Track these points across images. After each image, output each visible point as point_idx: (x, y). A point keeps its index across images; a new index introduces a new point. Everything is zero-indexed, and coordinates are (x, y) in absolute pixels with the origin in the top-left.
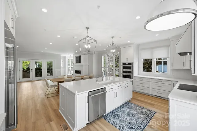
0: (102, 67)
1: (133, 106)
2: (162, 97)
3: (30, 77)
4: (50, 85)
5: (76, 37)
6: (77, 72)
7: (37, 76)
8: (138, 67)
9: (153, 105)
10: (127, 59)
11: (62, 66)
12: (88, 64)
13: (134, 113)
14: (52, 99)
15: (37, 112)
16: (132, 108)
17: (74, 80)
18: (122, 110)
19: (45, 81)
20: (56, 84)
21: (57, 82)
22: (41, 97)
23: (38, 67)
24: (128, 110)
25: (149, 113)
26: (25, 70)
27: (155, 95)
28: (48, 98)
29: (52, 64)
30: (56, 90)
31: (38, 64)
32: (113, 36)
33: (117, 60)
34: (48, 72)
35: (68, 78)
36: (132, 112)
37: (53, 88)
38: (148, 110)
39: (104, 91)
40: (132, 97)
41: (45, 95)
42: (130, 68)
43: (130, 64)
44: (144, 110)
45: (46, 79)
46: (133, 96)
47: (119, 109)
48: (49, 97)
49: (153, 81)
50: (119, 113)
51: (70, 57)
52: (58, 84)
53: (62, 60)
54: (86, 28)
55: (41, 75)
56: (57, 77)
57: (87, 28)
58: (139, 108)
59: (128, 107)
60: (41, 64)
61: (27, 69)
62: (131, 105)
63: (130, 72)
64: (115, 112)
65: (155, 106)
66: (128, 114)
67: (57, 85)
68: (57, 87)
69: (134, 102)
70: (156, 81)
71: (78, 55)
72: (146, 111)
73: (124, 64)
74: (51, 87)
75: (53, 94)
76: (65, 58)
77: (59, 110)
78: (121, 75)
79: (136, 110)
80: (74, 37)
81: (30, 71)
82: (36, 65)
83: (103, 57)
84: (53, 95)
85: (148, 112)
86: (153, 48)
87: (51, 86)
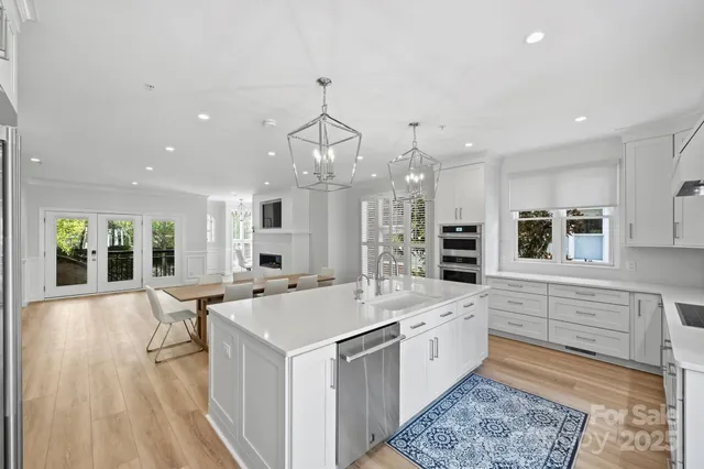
0: (360, 244)
1: (495, 390)
2: (594, 354)
3: (85, 282)
4: (166, 311)
5: (272, 122)
6: (269, 260)
7: (112, 277)
8: (500, 241)
9: (568, 385)
10: (459, 213)
11: (211, 237)
12: (307, 231)
13: (506, 419)
14: (173, 365)
15: (114, 424)
16: (494, 399)
17: (262, 291)
18: (456, 408)
19: (146, 295)
20: (193, 306)
21: (195, 302)
22: (131, 358)
23: (116, 243)
24: (481, 407)
25: (563, 417)
26: (65, 254)
27: (567, 347)
28: (162, 365)
29: (171, 230)
30: (192, 331)
31: (119, 233)
32: (415, 121)
33: (420, 216)
34: (156, 262)
35: (235, 282)
36: (498, 415)
37: (179, 325)
38: (559, 407)
39: (394, 337)
40: (487, 356)
41: (149, 351)
42: (471, 245)
43: (471, 229)
44: (540, 407)
45: (152, 289)
46: (489, 353)
47: (446, 405)
48: (165, 361)
49: (561, 294)
50: (449, 423)
51: (242, 204)
52: (199, 308)
53: (209, 217)
54: (319, 81)
55: (129, 275)
56: (194, 281)
57: (321, 82)
58: (521, 400)
59: (477, 394)
60: (131, 232)
61: (76, 250)
62: (487, 387)
63: (472, 261)
64: (433, 416)
65: (576, 388)
66: (486, 426)
67: (195, 312)
68: (194, 320)
69: (496, 373)
70: (573, 295)
71: (272, 198)
72: (551, 411)
73: (447, 229)
74: (171, 320)
75: (177, 348)
76: (221, 207)
77: (208, 417)
78: (437, 272)
79: (510, 408)
80: (264, 122)
81: (86, 260)
82: (109, 237)
83: (365, 205)
84: (179, 350)
85: (561, 416)
86: (554, 172)
87: (171, 315)
